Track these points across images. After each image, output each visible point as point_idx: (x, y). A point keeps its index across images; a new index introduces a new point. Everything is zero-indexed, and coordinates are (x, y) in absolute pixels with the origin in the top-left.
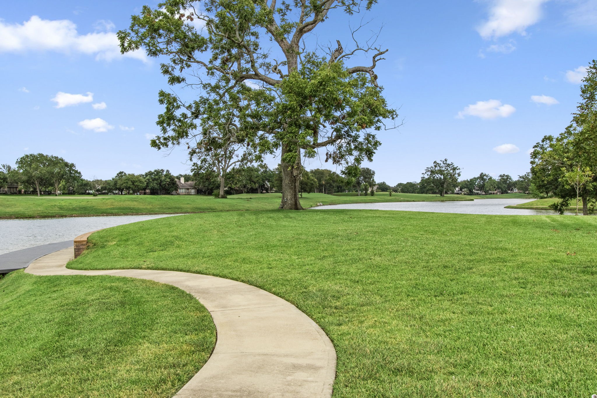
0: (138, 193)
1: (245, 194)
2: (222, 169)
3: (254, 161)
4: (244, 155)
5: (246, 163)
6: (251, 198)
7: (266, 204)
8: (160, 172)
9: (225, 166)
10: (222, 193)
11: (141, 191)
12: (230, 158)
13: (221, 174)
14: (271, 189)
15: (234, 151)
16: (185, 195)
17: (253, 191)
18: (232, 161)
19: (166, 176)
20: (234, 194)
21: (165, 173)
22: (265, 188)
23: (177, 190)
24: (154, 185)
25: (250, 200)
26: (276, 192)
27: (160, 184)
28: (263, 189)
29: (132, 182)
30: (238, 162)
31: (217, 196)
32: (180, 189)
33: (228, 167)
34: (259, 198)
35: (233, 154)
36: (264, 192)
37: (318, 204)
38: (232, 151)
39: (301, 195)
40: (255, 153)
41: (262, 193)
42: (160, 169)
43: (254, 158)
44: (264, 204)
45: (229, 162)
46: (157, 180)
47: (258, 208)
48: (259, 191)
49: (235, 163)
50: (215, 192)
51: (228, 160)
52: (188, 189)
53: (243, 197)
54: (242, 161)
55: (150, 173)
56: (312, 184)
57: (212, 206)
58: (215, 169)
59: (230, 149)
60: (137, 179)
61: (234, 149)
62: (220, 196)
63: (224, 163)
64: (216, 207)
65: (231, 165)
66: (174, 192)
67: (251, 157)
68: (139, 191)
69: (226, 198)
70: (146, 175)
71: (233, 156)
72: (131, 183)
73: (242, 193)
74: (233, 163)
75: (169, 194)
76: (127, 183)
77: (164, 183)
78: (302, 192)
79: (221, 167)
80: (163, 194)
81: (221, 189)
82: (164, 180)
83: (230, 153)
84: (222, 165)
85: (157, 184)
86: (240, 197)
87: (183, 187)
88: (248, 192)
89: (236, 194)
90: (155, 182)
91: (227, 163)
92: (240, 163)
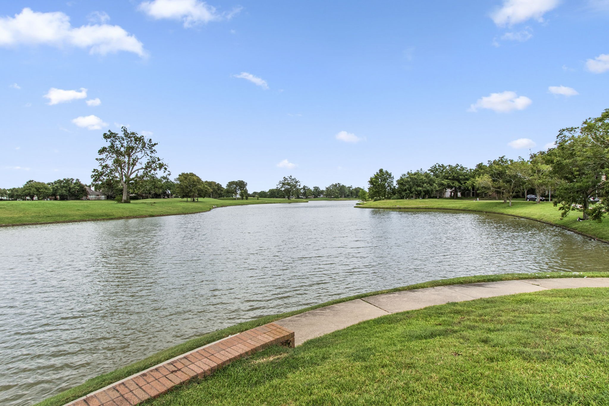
0: (48, 199)
1: (150, 199)
2: (125, 175)
3: (158, 169)
4: (148, 163)
5: (150, 171)
6: (155, 203)
7: (170, 208)
8: (69, 181)
9: (128, 172)
10: (124, 197)
11: (51, 197)
12: (134, 164)
13: (124, 180)
14: (172, 196)
15: (138, 159)
16: (95, 200)
17: (157, 196)
18: (136, 168)
19: (75, 184)
20: (140, 199)
21: (74, 181)
22: (167, 194)
23: (87, 196)
24: (64, 191)
25: (154, 204)
26: (175, 197)
27: (69, 191)
28: (165, 195)
29: (36, 188)
30: (141, 169)
31: (120, 201)
32: (90, 195)
33: (131, 174)
34: (163, 203)
35: (137, 161)
36: (166, 197)
37: (214, 206)
38: (136, 158)
39: (198, 200)
40: (159, 162)
41: (164, 198)
42: (70, 178)
43: (158, 166)
44: (168, 208)
45: (132, 169)
46: (66, 187)
47: (162, 213)
48: (162, 196)
49: (138, 170)
50: (118, 197)
51: (131, 167)
52: (98, 195)
53: (147, 202)
54: (146, 168)
55: (60, 182)
56: (206, 191)
57: (109, 212)
58: (117, 175)
59: (134, 157)
60: (42, 186)
61: (138, 157)
62: (123, 201)
63: (126, 170)
64: (114, 213)
65: (134, 172)
66: (84, 198)
67: (154, 164)
68: (48, 197)
69: (129, 202)
70: (55, 183)
71: (137, 164)
72: (35, 190)
73: (148, 198)
74: (136, 170)
75: (79, 199)
76: (30, 189)
77: (74, 190)
78: (198, 197)
79: (124, 174)
80: (72, 200)
81: (124, 194)
82: (73, 188)
83: (134, 160)
84: (124, 171)
85: (66, 191)
86: (145, 202)
87: (93, 193)
88: (153, 198)
89: (142, 199)
90: (64, 189)
91: (131, 169)
92: (144, 170)
